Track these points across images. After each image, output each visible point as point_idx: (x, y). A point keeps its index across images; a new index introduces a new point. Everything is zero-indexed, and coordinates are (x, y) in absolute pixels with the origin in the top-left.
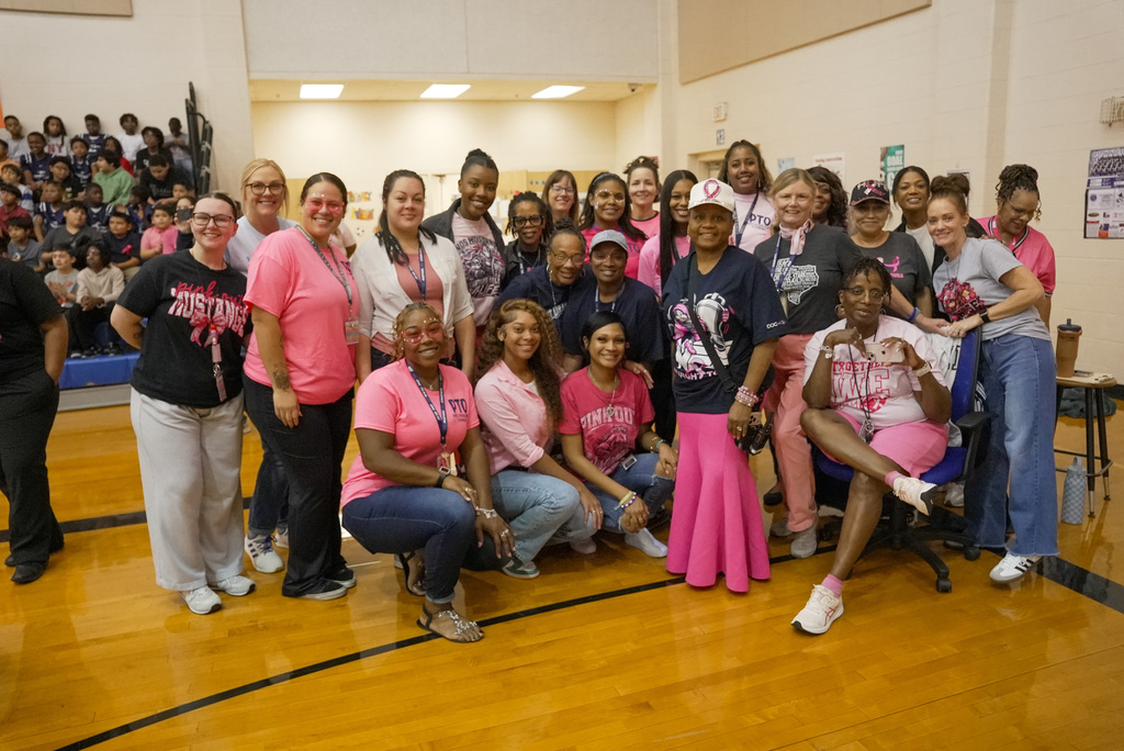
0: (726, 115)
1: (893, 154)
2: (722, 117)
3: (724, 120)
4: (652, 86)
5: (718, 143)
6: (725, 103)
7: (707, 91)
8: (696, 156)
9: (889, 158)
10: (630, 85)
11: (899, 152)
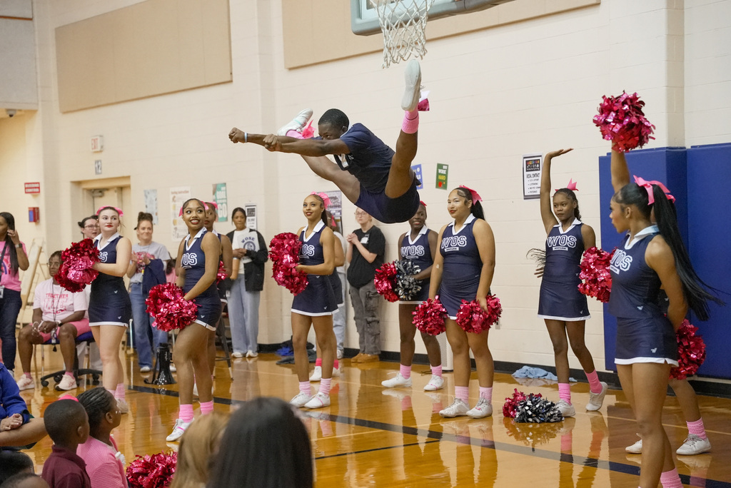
0: (102, 147)
1: (220, 190)
2: (99, 149)
3: (101, 151)
4: (34, 112)
5: (97, 173)
6: (101, 136)
7: (85, 123)
8: (79, 183)
9: (218, 193)
10: (8, 110)
11: (223, 188)
